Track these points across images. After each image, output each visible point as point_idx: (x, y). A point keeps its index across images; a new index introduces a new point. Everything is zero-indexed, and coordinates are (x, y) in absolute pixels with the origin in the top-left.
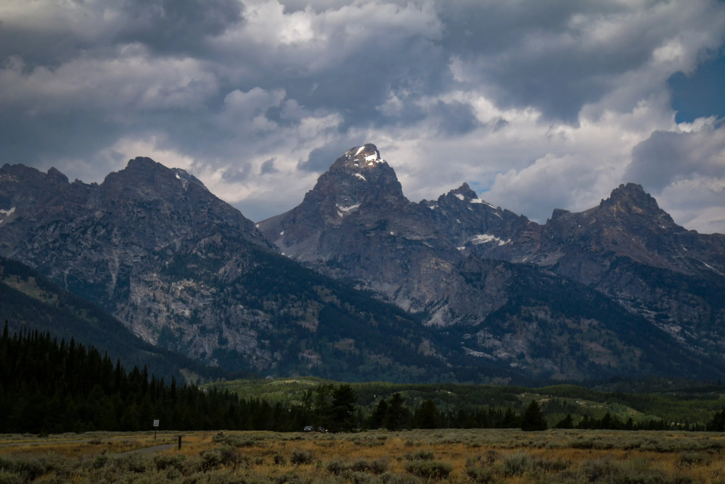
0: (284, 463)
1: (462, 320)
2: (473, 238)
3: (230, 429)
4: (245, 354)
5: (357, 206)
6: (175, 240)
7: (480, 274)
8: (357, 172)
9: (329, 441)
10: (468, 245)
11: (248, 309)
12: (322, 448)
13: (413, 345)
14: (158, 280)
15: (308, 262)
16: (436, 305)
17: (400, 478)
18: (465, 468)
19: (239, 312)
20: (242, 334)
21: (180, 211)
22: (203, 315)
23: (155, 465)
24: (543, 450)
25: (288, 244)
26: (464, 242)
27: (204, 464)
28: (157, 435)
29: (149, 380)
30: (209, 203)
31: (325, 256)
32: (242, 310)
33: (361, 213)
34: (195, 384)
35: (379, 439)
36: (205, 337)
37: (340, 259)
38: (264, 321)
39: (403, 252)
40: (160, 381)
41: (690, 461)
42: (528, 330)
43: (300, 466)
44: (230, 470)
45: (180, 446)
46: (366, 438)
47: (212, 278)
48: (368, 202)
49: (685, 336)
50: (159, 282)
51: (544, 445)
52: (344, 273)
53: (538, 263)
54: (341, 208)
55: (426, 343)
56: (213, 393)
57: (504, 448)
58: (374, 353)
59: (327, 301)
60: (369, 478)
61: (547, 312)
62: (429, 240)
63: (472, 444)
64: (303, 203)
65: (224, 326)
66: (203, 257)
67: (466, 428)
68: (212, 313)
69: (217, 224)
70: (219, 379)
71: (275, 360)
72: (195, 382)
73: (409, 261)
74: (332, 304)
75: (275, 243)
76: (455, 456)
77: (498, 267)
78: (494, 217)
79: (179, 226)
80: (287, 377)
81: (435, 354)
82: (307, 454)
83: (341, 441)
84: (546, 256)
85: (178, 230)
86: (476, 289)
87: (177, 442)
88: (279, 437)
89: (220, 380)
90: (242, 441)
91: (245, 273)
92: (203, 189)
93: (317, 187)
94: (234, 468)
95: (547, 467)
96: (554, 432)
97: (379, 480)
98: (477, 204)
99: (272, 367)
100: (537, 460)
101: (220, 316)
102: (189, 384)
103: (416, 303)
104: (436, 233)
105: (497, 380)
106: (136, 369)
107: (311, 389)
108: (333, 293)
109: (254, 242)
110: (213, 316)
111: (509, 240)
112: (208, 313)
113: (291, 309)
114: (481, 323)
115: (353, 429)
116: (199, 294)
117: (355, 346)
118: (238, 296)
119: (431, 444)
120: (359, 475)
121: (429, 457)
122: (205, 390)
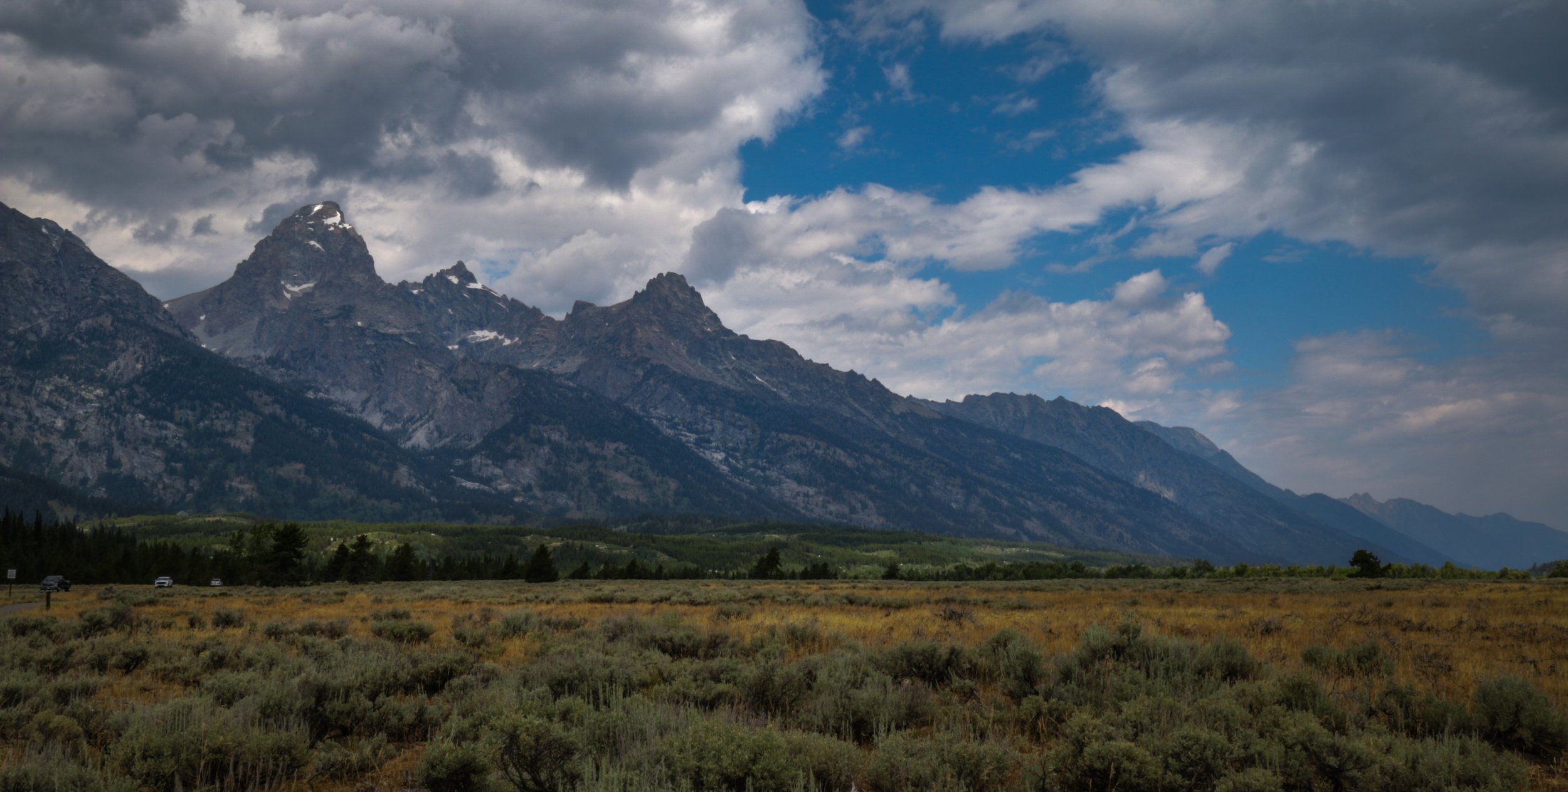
0: (202, 626)
1: (451, 441)
2: (469, 334)
3: (123, 582)
4: (146, 480)
5: (311, 285)
6: (41, 321)
7: (477, 382)
8: (311, 239)
9: (267, 598)
10: (463, 343)
11: (151, 420)
12: (256, 606)
13: (385, 473)
14: (13, 375)
15: (240, 359)
16: (417, 421)
17: (365, 643)
18: (452, 630)
19: (138, 424)
20: (143, 453)
21: (48, 280)
22: (83, 427)
23: (11, 630)
24: (553, 606)
25: (211, 332)
26: (458, 340)
27: (84, 628)
28: (12, 590)
30: (93, 271)
31: (265, 351)
32: (143, 421)
33: (317, 294)
34: (72, 521)
35: (337, 594)
36: (87, 457)
37: (286, 356)
38: (174, 437)
39: (374, 350)
40: (17, 516)
41: (727, 615)
42: (537, 456)
43: (226, 631)
44: (123, 635)
45: (48, 605)
46: (318, 593)
47: (98, 375)
48: (326, 279)
49: (729, 465)
50: (15, 379)
51: (553, 599)
52: (291, 375)
53: (553, 370)
54: (288, 286)
55: (403, 470)
56: (98, 534)
57: (502, 604)
58: (333, 483)
59: (267, 412)
60: (323, 643)
61: (562, 433)
62: (410, 335)
63: (462, 599)
64: (233, 278)
65: (115, 442)
66: (83, 345)
67: (453, 580)
68: (98, 424)
69: (105, 301)
70: (107, 515)
71: (190, 490)
72: (71, 518)
73: (382, 362)
74: (274, 417)
75: (192, 330)
76: (438, 614)
77: (501, 374)
78: (498, 308)
79: (47, 301)
80: (209, 512)
81: (415, 485)
82: (236, 615)
83: (283, 598)
84: (563, 361)
85: (45, 306)
86: (471, 401)
87: (44, 599)
88: (195, 592)
89: (110, 516)
90: (142, 598)
91: (147, 370)
92: (83, 250)
93: (254, 256)
94: (130, 633)
95: (556, 625)
96: (567, 583)
97: (336, 645)
98: (476, 290)
99: (187, 500)
100: (544, 617)
101: (110, 429)
102: (62, 520)
103: (390, 417)
104: (420, 325)
105: (496, 518)
107: (242, 530)
108: (276, 401)
109: (162, 327)
110: (99, 429)
111: (517, 339)
112: (92, 423)
113: (216, 422)
114: (478, 446)
115: (301, 582)
116: (78, 397)
117: (306, 473)
118: (137, 402)
119: (407, 600)
120: (308, 639)
121: (405, 615)
122: (86, 530)
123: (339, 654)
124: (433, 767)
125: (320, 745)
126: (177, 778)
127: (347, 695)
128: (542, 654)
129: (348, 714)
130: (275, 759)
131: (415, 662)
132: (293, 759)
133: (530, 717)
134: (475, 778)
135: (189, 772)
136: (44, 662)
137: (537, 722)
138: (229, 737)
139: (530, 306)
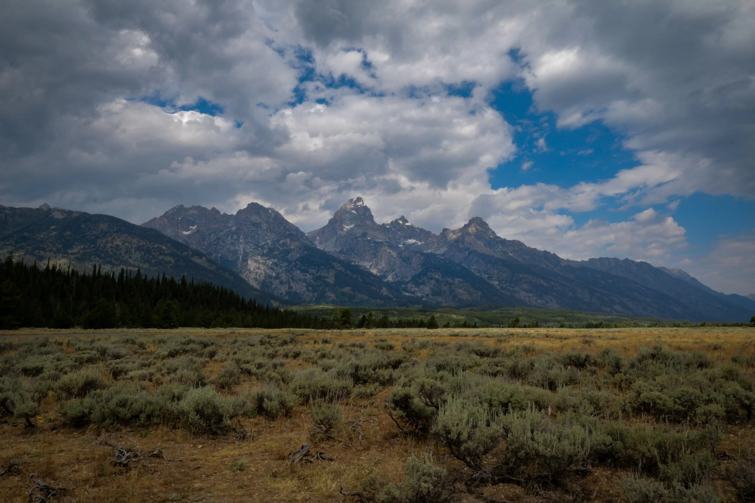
0: (318, 343)
1: (401, 279)
2: (406, 241)
3: (293, 328)
4: (300, 293)
5: (353, 226)
6: (269, 241)
7: (409, 258)
8: (353, 210)
10: (404, 244)
11: (302, 273)
12: (335, 336)
13: (378, 290)
14: (260, 259)
15: (330, 252)
16: (389, 272)
17: (372, 350)
18: (401, 346)
20: (299, 284)
21: (271, 228)
22: (281, 276)
24: (437, 337)
25: (321, 243)
26: (402, 243)
27: (282, 343)
29: (257, 305)
30: (284, 224)
31: (338, 249)
32: (299, 273)
33: (355, 229)
34: (278, 307)
36: (282, 285)
37: (345, 250)
38: (309, 279)
39: (374, 247)
40: (262, 305)
41: (500, 341)
42: (431, 283)
43: (326, 345)
47: (285, 258)
48: (358, 224)
49: (500, 286)
51: (437, 335)
52: (346, 257)
53: (436, 253)
54: (346, 227)
55: (384, 289)
56: (285, 311)
57: (419, 336)
58: (360, 294)
59: (339, 270)
60: (358, 350)
61: (439, 275)
62: (386, 242)
64: (328, 224)
65: (291, 281)
66: (281, 249)
69: (288, 234)
71: (314, 296)
73: (377, 252)
74: (341, 271)
75: (314, 243)
76: (397, 340)
77: (418, 255)
78: (416, 231)
79: (271, 234)
80: (320, 304)
81: (388, 294)
82: (329, 340)
84: (439, 250)
85: (270, 236)
86: (407, 265)
89: (289, 306)
91: (300, 256)
92: (280, 216)
93: (334, 217)
94: (295, 345)
95: (438, 345)
97: (362, 351)
98: (408, 225)
99: (313, 300)
100: (434, 342)
101: (289, 276)
102: (275, 307)
103: (379, 271)
104: (389, 238)
105: (417, 306)
106: (251, 300)
107: (331, 310)
108: (342, 266)
109: (305, 242)
110: (286, 276)
111: (423, 242)
112: (283, 275)
113: (322, 273)
114: (410, 280)
116: (279, 266)
117: (352, 291)
118: (297, 267)
120: (353, 349)
121: (385, 341)
122: (282, 310)
123: (363, 354)
124: (395, 396)
125: (356, 386)
126: (311, 396)
127: (365, 369)
128: (433, 355)
129: (366, 375)
130: (342, 391)
131: (389, 358)
132: (348, 391)
133: (429, 379)
134: (410, 400)
135: (314, 394)
136: (269, 354)
137: (431, 381)
138: (327, 383)
139: (427, 230)
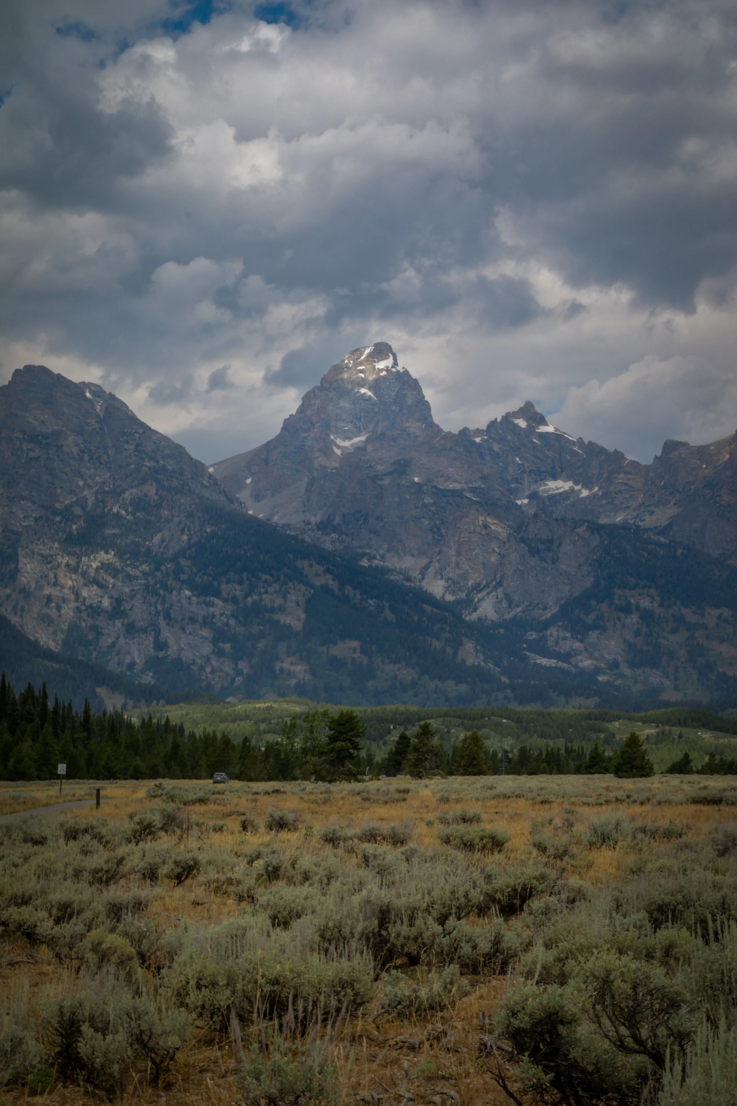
0: (255, 829)
1: (523, 612)
2: (541, 486)
3: (172, 777)
4: (194, 664)
5: (363, 438)
6: (86, 492)
7: (550, 541)
8: (362, 386)
9: (323, 796)
10: (533, 496)
11: (198, 596)
12: (312, 805)
13: (449, 650)
14: (60, 553)
15: (289, 525)
16: (483, 588)
17: (432, 854)
18: (529, 837)
19: (184, 601)
20: (190, 634)
21: (93, 448)
22: (130, 606)
23: (63, 833)
24: (647, 807)
25: (258, 497)
26: (527, 493)
27: (135, 832)
28: (63, 787)
29: (51, 705)
30: (137, 436)
31: (315, 515)
32: (189, 598)
33: (369, 448)
34: (120, 710)
35: (399, 791)
36: (133, 638)
37: (337, 520)
38: (222, 615)
39: (433, 508)
40: (67, 705)
42: (624, 626)
43: (280, 835)
44: (175, 840)
45: (98, 803)
46: (378, 790)
47: (143, 550)
48: (379, 431)
50: (62, 557)
51: (648, 800)
52: (343, 541)
53: (640, 523)
54: (339, 441)
55: (469, 646)
56: (146, 724)
57: (588, 804)
58: (390, 663)
59: (318, 584)
60: (385, 853)
61: (653, 598)
62: (473, 490)
63: (540, 799)
64: (280, 435)
65: (162, 622)
66: (128, 517)
67: (530, 774)
68: (144, 603)
69: (149, 468)
70: (155, 702)
71: (240, 673)
72: (119, 706)
73: (443, 522)
74: (326, 589)
75: (238, 496)
76: (515, 817)
77: (579, 530)
78: (573, 453)
79: (92, 471)
80: (259, 698)
81: (482, 663)
82: (290, 817)
83: (340, 796)
84: (652, 513)
85: (90, 476)
86: (544, 564)
87: (94, 797)
88: (247, 789)
89: (157, 704)
90: (192, 796)
91: (192, 542)
92: (127, 413)
93: (302, 410)
94: (181, 838)
95: (653, 834)
96: (664, 779)
97: (399, 855)
98: (547, 434)
99: (236, 684)
100: (639, 824)
101: (156, 607)
102: (110, 709)
103: (453, 586)
104: (484, 478)
105: (577, 701)
106: (30, 688)
107: (295, 717)
108: (328, 571)
109: (207, 494)
110: (145, 608)
111: (596, 489)
112: (138, 602)
113: (264, 596)
114: (553, 616)
115: (360, 777)
116: (124, 574)
117: (362, 652)
118: (183, 577)
119: (477, 799)
120: (370, 848)
121: (475, 819)
122: (135, 721)
123: (404, 866)
124: (514, 1014)
125: (384, 975)
126: (233, 1015)
127: (412, 919)
128: (637, 871)
129: (415, 939)
130: (338, 993)
131: (488, 878)
132: (356, 994)
133: (625, 959)
134: (563, 1030)
135: (246, 1005)
136: (96, 871)
137: (633, 966)
138: (287, 967)
139: (612, 450)
